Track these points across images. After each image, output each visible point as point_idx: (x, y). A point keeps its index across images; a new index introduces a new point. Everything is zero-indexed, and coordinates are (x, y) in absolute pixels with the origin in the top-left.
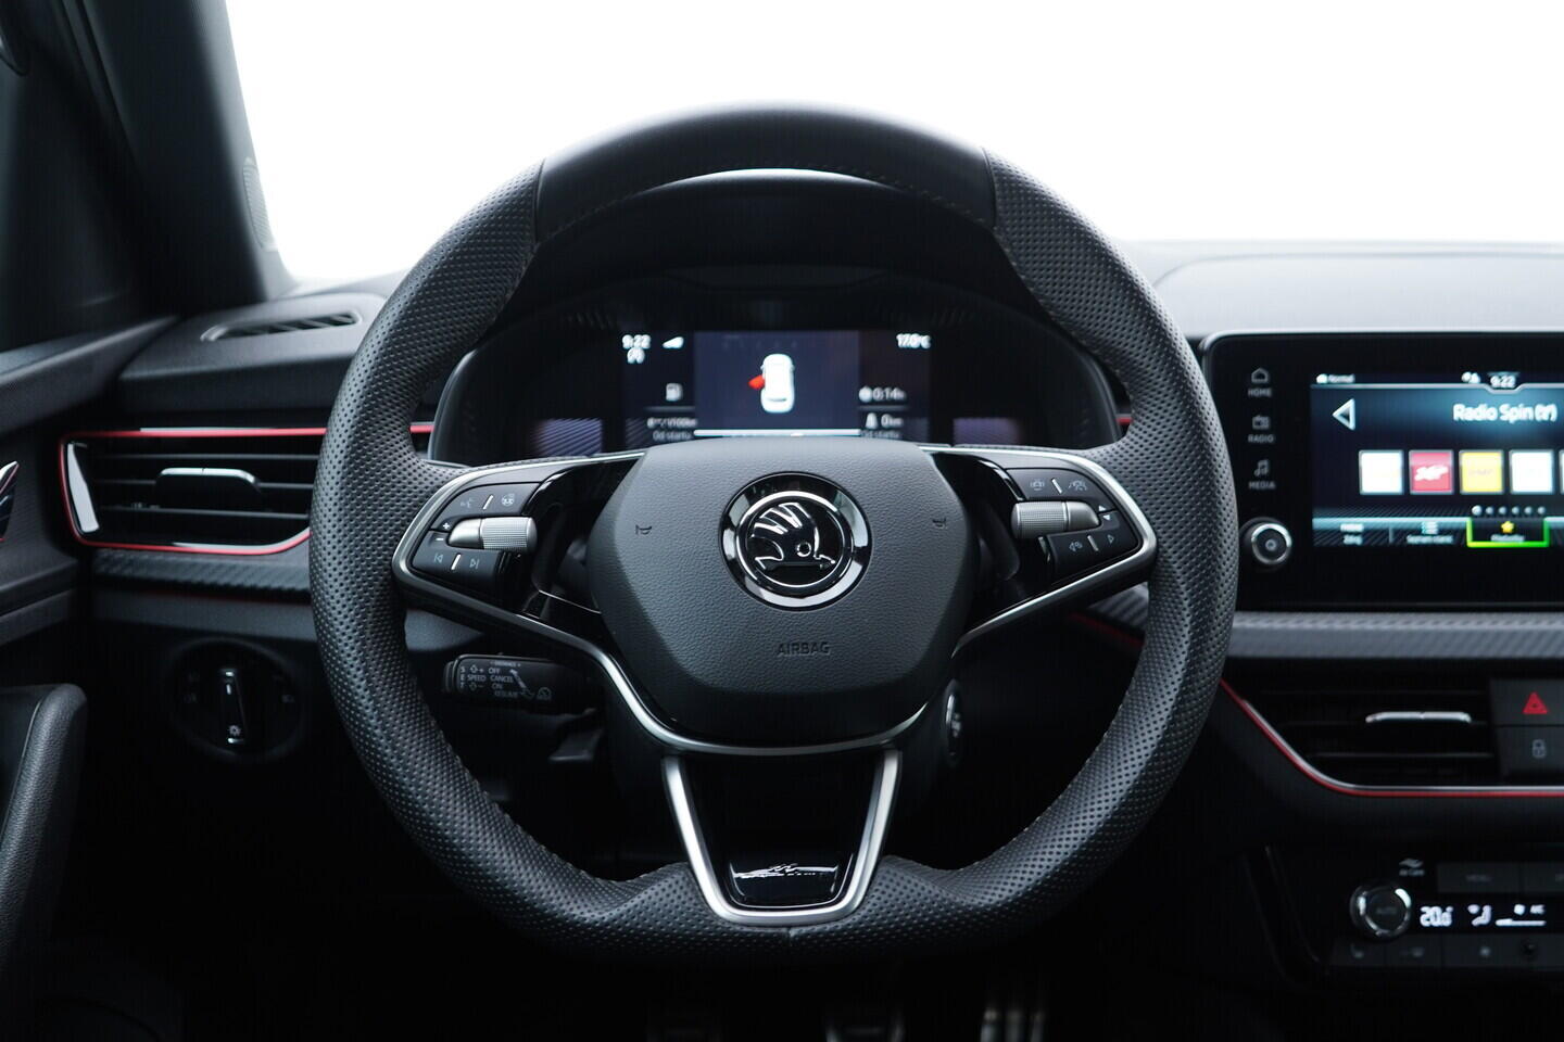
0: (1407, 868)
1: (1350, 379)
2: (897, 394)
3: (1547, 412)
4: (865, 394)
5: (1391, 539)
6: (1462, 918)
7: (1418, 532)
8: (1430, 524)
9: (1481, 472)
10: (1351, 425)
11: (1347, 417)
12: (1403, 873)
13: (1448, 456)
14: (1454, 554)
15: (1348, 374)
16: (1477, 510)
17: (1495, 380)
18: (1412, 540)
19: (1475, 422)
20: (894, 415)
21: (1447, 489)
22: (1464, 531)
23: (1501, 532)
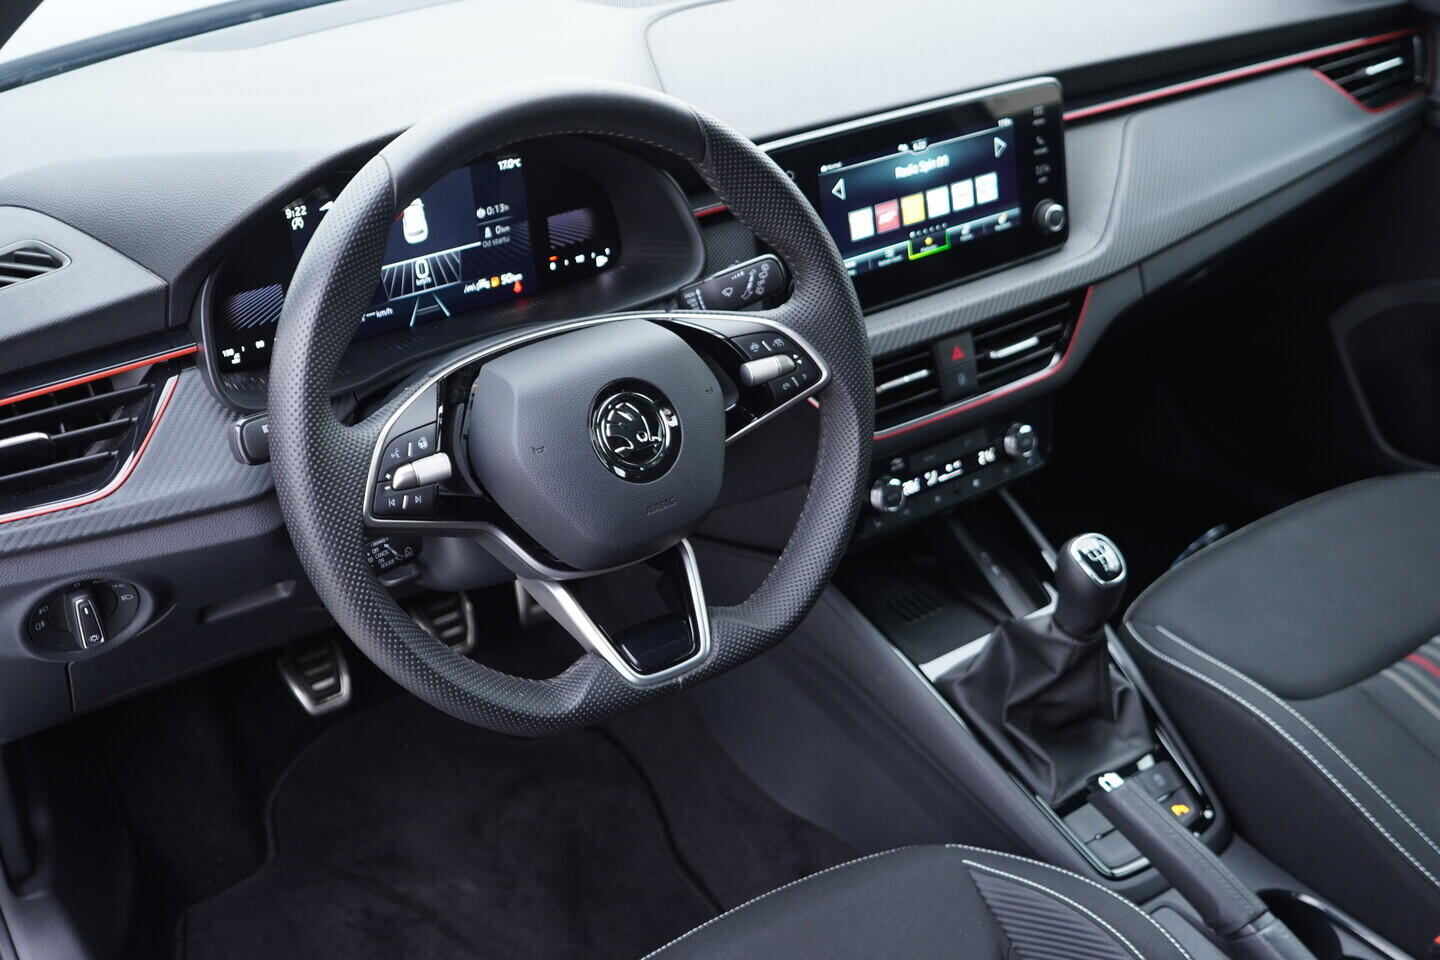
0: (895, 465)
1: (839, 165)
2: (504, 208)
3: (943, 161)
4: (481, 213)
5: (870, 267)
6: (923, 482)
7: (883, 258)
8: (889, 251)
9: (913, 209)
10: (843, 196)
11: (839, 191)
12: (893, 468)
13: (894, 203)
14: (904, 266)
15: (837, 162)
16: (912, 234)
17: (915, 146)
18: (881, 264)
19: (908, 178)
20: (503, 224)
21: (896, 226)
22: (907, 250)
23: (925, 245)
